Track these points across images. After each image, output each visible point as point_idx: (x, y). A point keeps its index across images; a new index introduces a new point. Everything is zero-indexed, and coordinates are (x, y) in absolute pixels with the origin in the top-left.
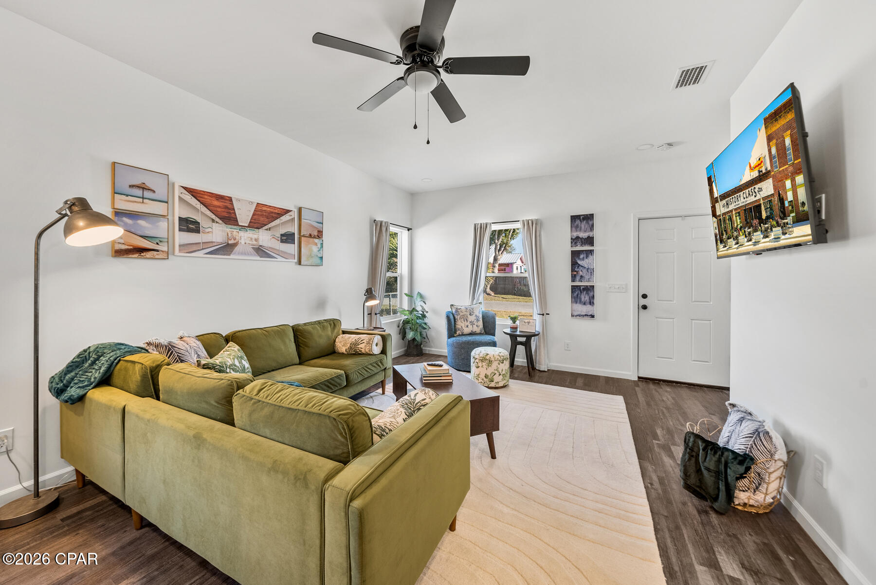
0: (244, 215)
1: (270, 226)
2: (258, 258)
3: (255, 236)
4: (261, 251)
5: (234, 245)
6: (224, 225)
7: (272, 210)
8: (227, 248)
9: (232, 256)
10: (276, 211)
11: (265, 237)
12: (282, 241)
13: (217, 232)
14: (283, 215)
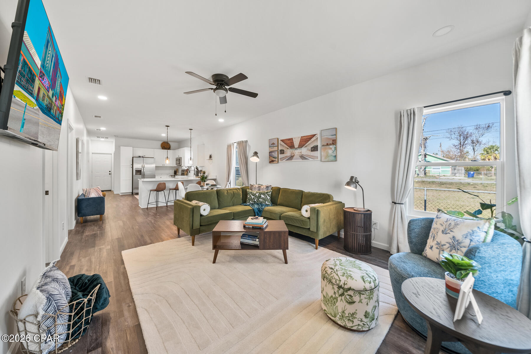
0: (296, 143)
1: (306, 145)
2: (301, 160)
3: (301, 151)
4: (303, 157)
5: (293, 156)
6: (290, 149)
7: (307, 138)
8: (291, 158)
9: (293, 161)
10: (309, 137)
11: (304, 151)
12: (312, 151)
13: (288, 152)
14: (312, 138)
